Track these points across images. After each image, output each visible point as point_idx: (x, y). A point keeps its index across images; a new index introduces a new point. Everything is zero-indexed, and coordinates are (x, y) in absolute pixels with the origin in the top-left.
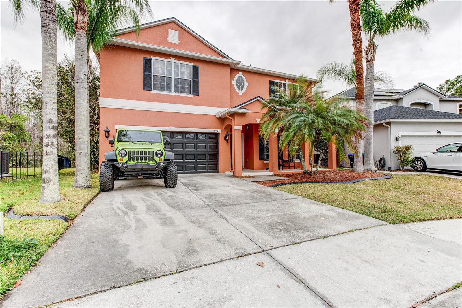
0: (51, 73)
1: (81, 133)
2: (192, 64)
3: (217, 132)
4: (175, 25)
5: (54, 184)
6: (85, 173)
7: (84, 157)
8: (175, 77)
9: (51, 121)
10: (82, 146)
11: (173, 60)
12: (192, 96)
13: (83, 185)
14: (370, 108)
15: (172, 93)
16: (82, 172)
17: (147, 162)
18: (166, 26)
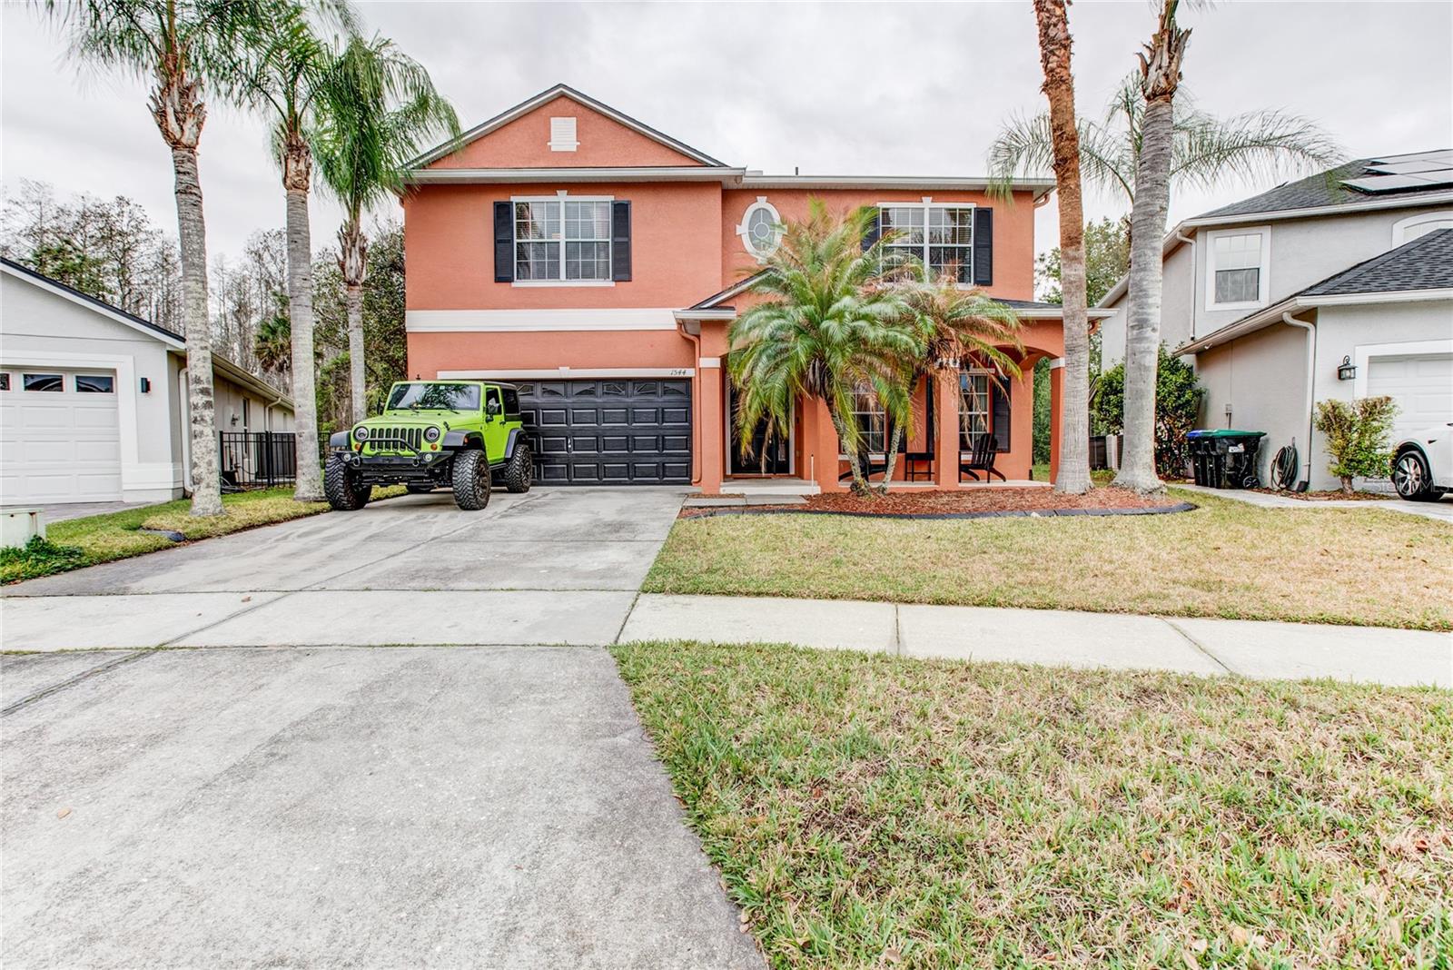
0: (193, 298)
1: (302, 396)
2: (611, 198)
3: (682, 375)
4: (567, 103)
5: (208, 486)
6: (310, 474)
7: (308, 443)
8: (569, 240)
9: (198, 380)
10: (304, 420)
11: (562, 197)
12: (613, 284)
13: (307, 495)
14: (1144, 270)
15: (563, 282)
16: (305, 470)
17: (399, 451)
18: (544, 112)
